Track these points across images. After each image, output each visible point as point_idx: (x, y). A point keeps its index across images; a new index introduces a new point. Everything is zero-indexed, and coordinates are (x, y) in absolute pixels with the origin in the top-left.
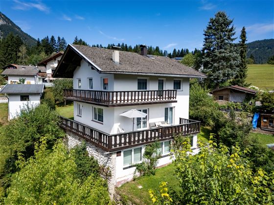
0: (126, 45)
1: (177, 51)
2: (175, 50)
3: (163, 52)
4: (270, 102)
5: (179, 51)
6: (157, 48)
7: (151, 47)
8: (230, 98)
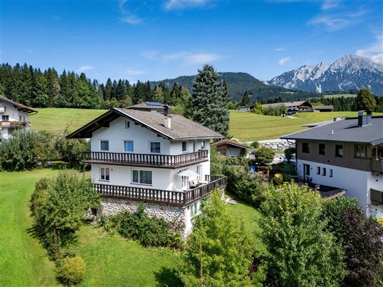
0: (31, 67)
1: (113, 82)
2: (109, 80)
3: (92, 82)
4: (263, 156)
5: (115, 81)
6: (83, 76)
7: (73, 73)
8: (228, 153)
